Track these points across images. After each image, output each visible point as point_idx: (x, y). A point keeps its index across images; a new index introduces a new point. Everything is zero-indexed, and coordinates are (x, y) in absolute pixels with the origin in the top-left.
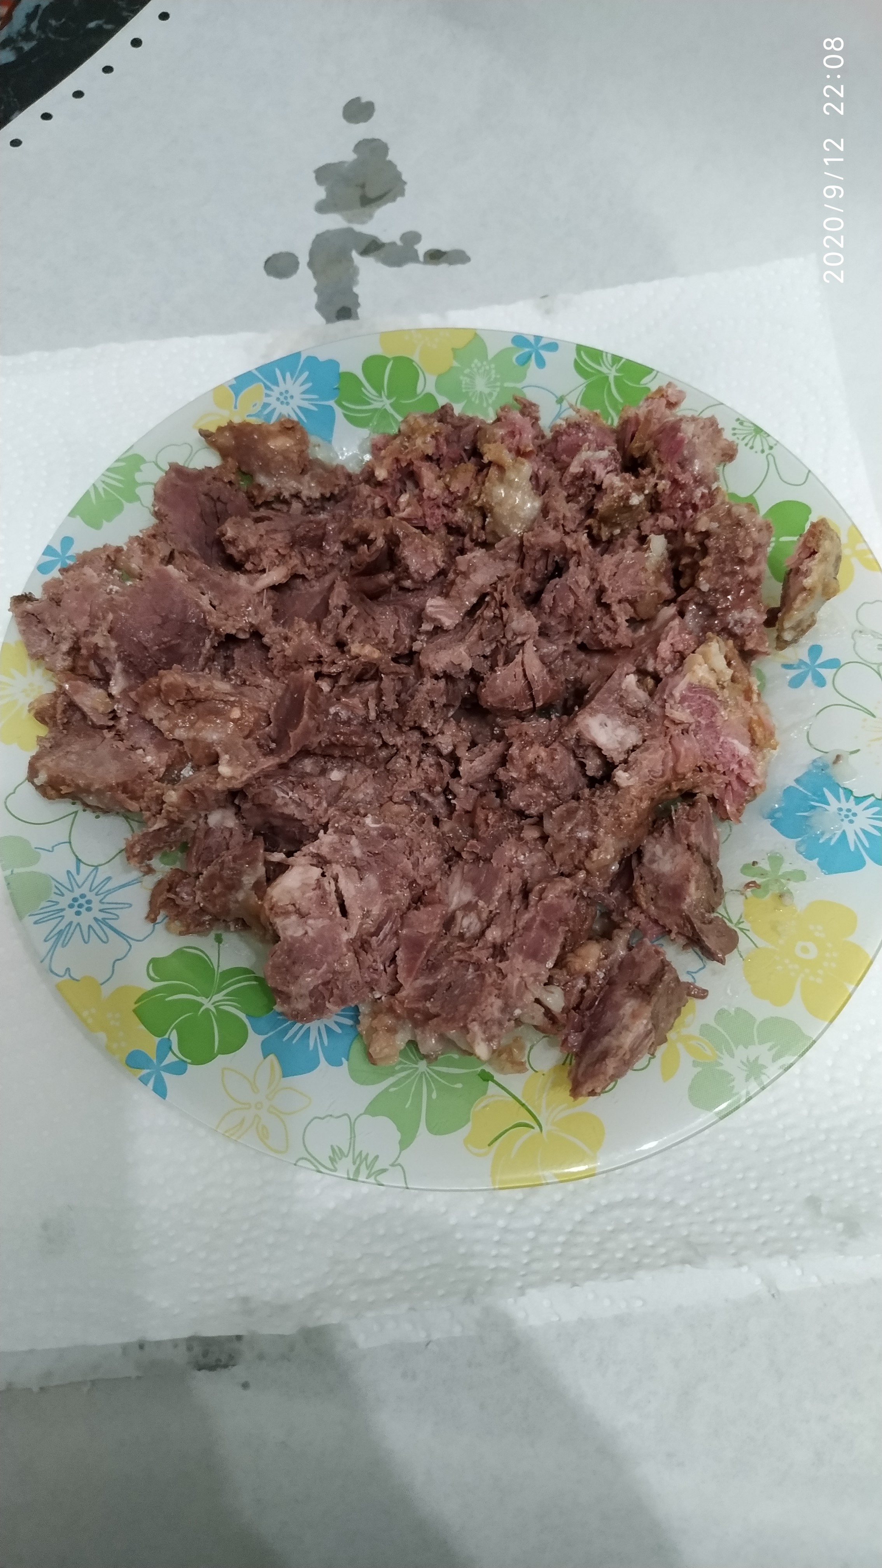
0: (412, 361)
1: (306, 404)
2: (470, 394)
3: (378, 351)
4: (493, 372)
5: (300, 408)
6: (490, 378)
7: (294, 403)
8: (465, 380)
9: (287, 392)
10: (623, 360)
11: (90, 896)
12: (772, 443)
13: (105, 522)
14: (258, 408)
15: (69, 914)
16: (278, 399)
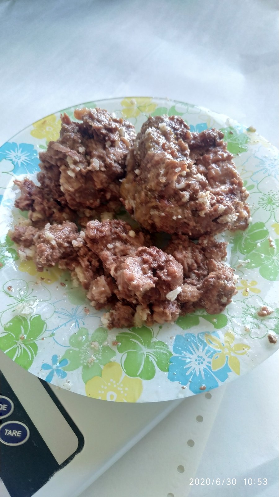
0: (127, 373)
5: (193, 354)
7: (194, 357)
16: (204, 360)
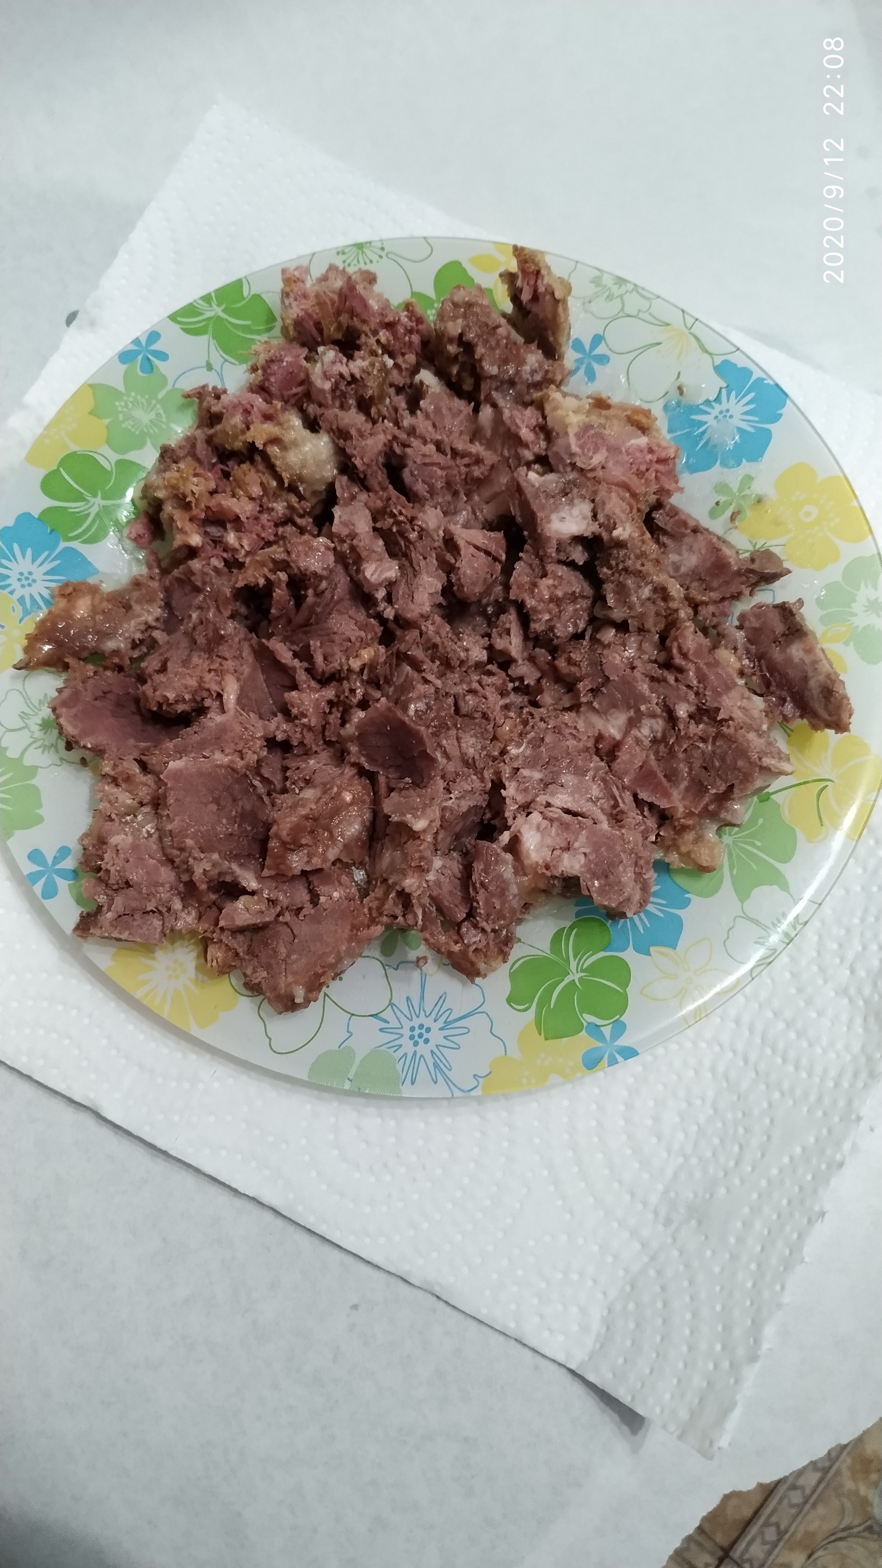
0: (74, 454)
1: (47, 567)
2: (146, 430)
3: (42, 473)
4: (139, 397)
5: (46, 574)
6: (142, 404)
7: (38, 573)
8: (128, 424)
9: (21, 574)
10: (213, 295)
11: (416, 1022)
12: (379, 245)
13: (38, 811)
14: (19, 608)
15: (422, 1049)
16: (23, 586)
